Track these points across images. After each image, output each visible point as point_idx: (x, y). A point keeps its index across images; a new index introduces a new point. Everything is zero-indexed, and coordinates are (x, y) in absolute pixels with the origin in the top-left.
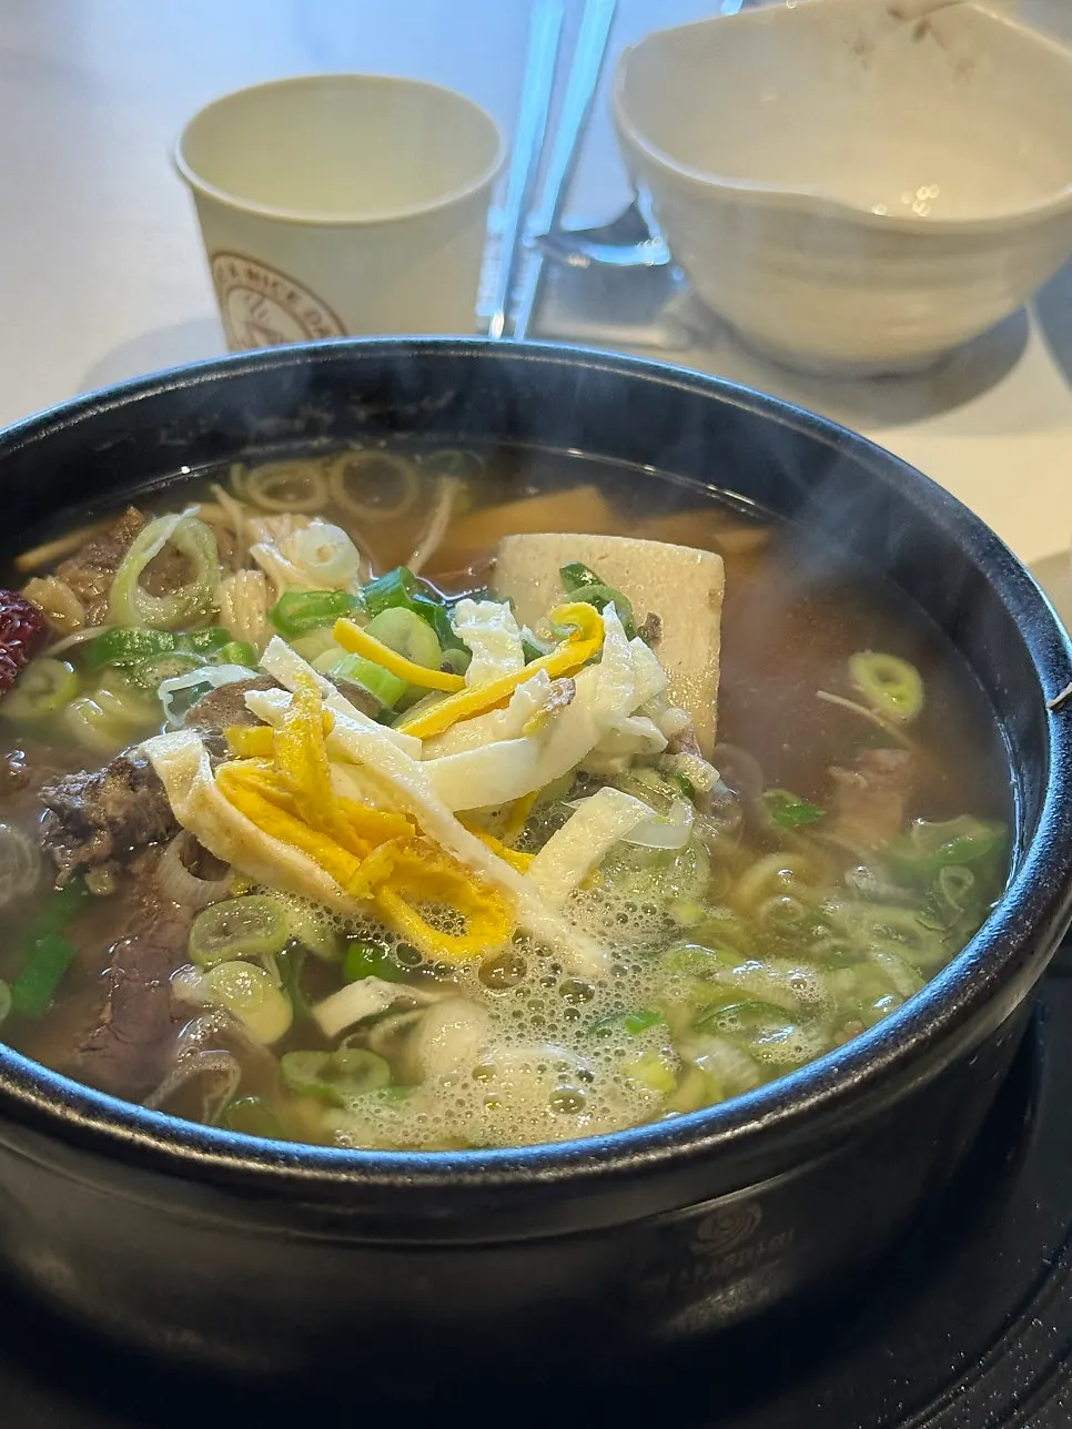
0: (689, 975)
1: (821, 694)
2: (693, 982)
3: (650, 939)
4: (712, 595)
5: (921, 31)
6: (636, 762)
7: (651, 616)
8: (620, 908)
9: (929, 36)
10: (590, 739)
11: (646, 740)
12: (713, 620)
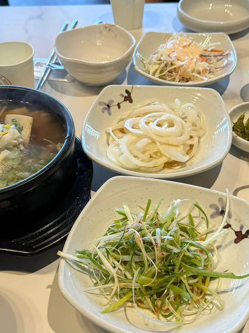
0: (13, 174)
1: (44, 139)
2: (13, 175)
3: (9, 170)
4: (31, 123)
5: (109, 30)
6: (14, 146)
7: (22, 126)
8: (6, 166)
9: (111, 31)
10: (6, 143)
11: (16, 144)
12: (30, 126)
